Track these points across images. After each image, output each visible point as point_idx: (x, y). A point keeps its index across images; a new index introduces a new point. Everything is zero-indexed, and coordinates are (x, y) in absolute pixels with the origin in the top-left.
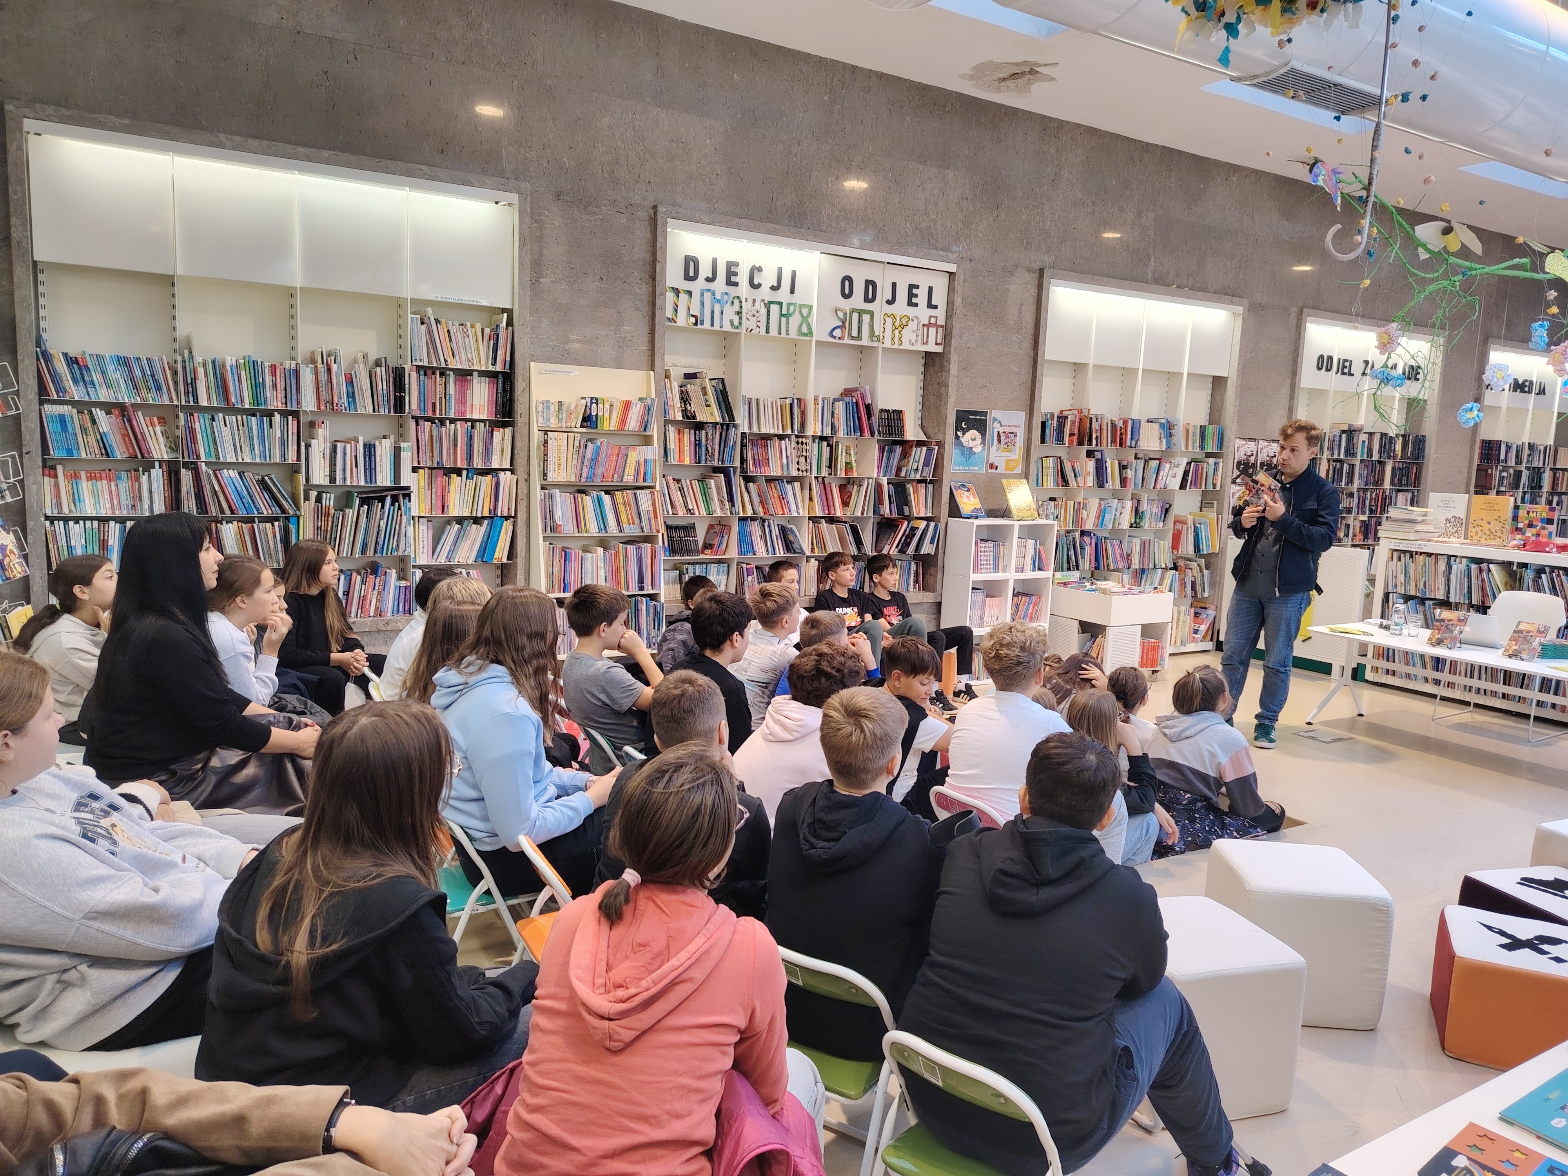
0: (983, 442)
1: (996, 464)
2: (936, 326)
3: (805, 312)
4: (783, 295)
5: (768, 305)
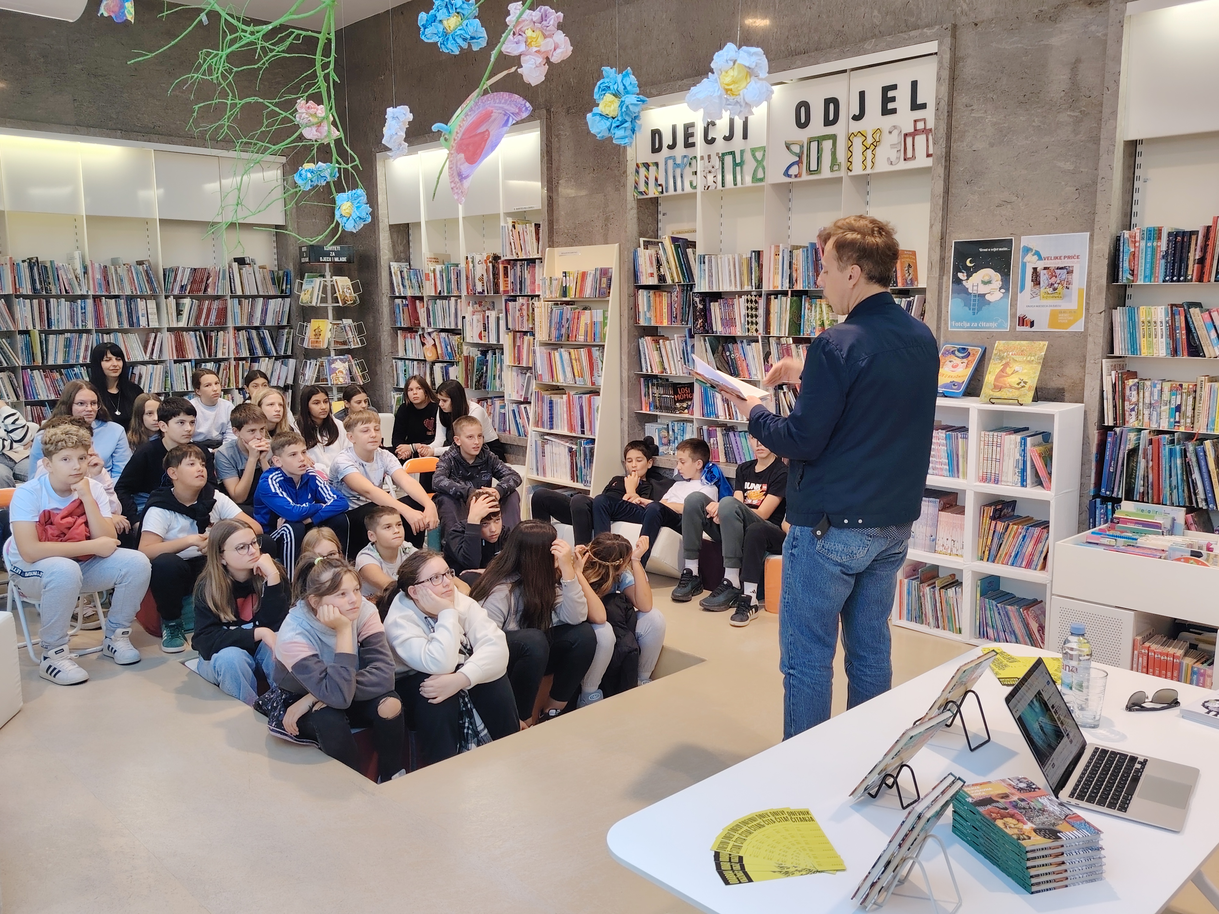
0: (1005, 285)
1: (1030, 317)
2: (926, 131)
3: (759, 155)
4: (738, 142)
5: (722, 158)
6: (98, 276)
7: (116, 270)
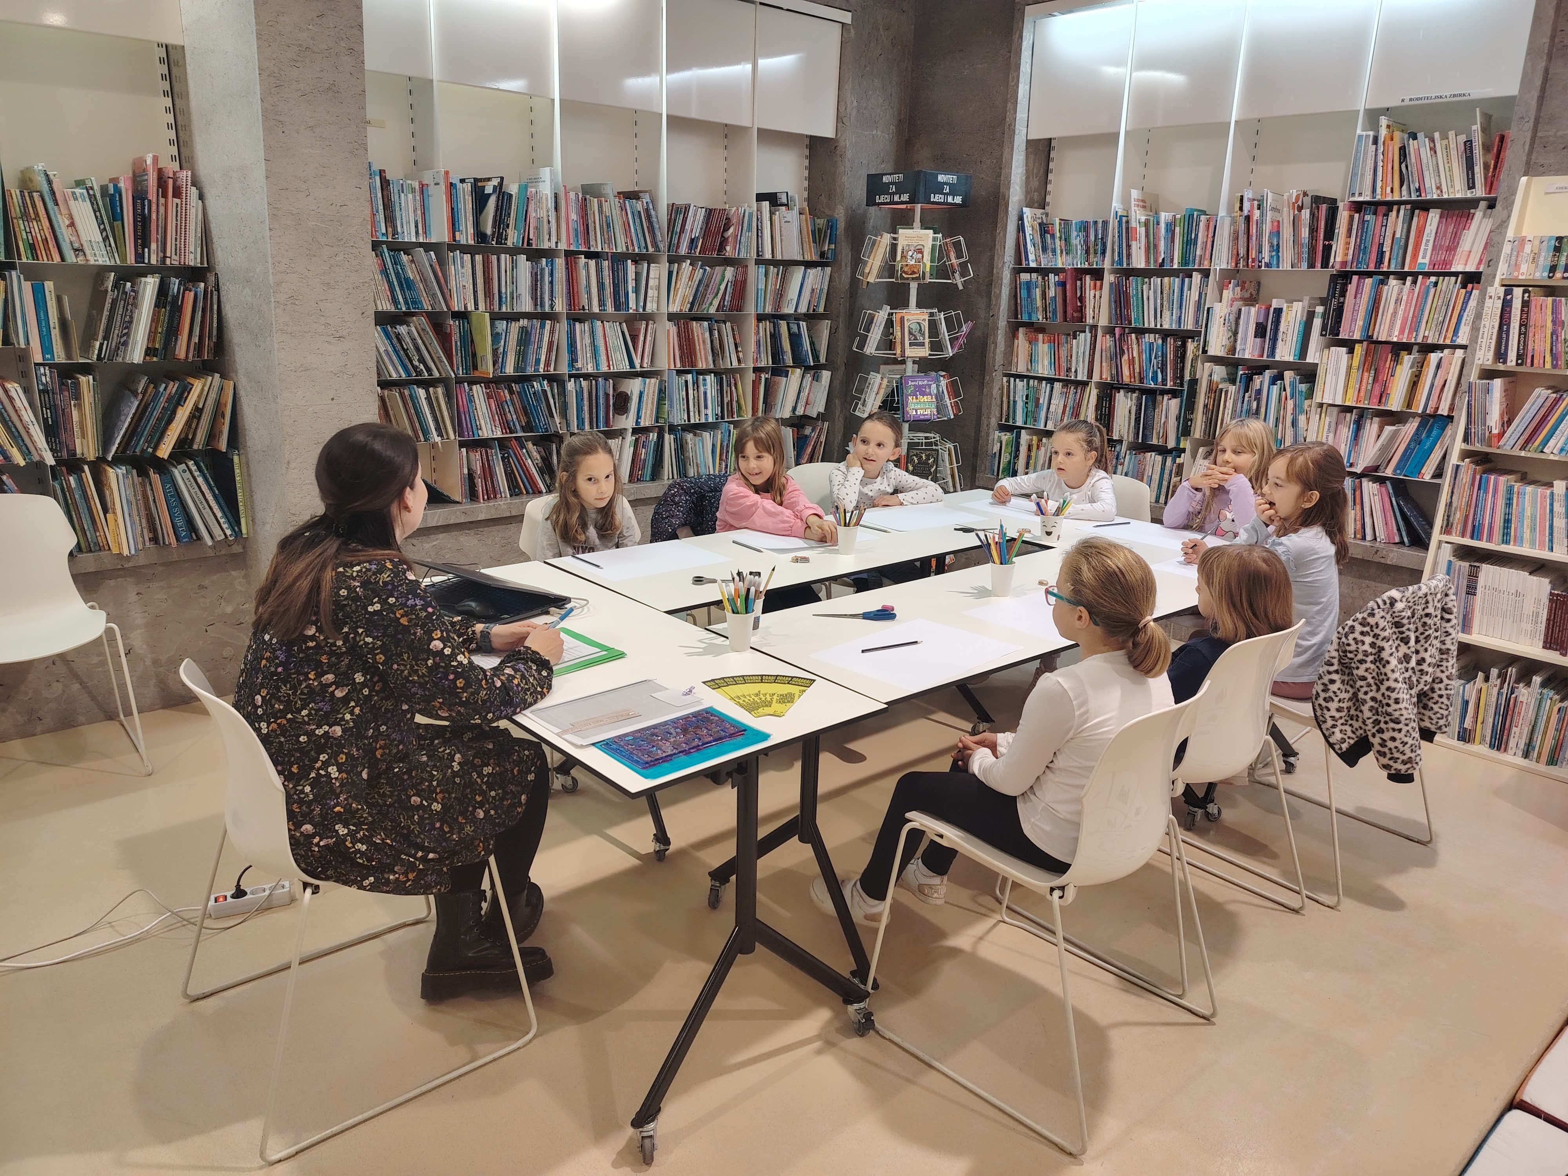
6: (574, 216)
7: (600, 206)
